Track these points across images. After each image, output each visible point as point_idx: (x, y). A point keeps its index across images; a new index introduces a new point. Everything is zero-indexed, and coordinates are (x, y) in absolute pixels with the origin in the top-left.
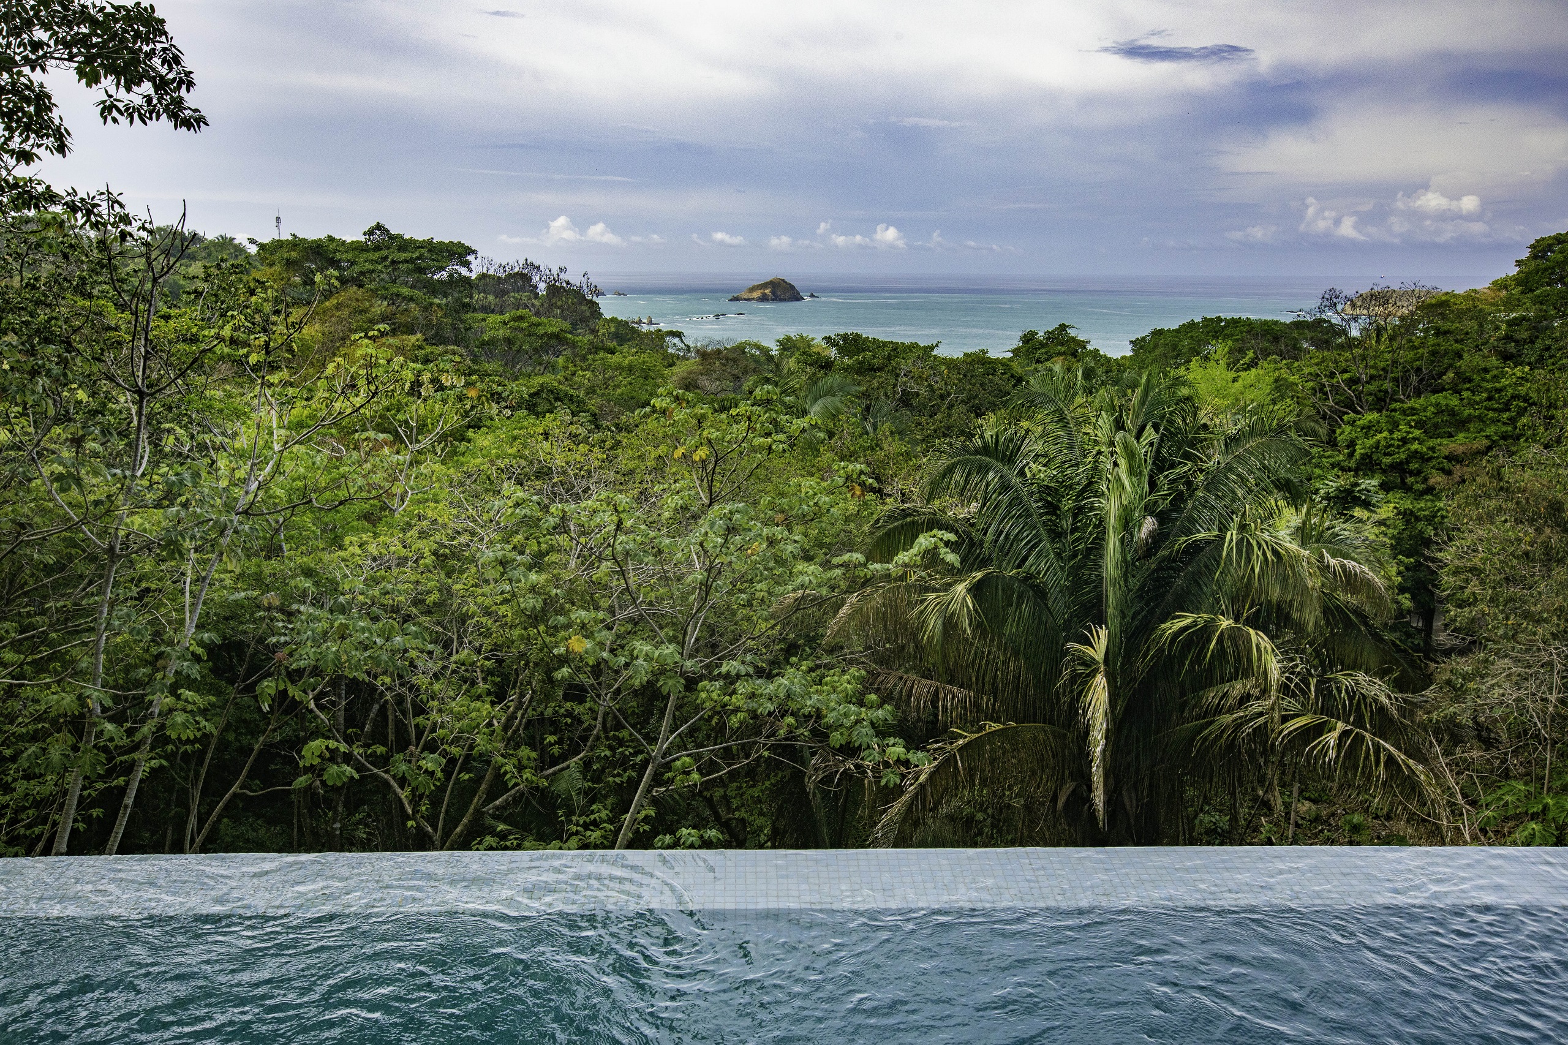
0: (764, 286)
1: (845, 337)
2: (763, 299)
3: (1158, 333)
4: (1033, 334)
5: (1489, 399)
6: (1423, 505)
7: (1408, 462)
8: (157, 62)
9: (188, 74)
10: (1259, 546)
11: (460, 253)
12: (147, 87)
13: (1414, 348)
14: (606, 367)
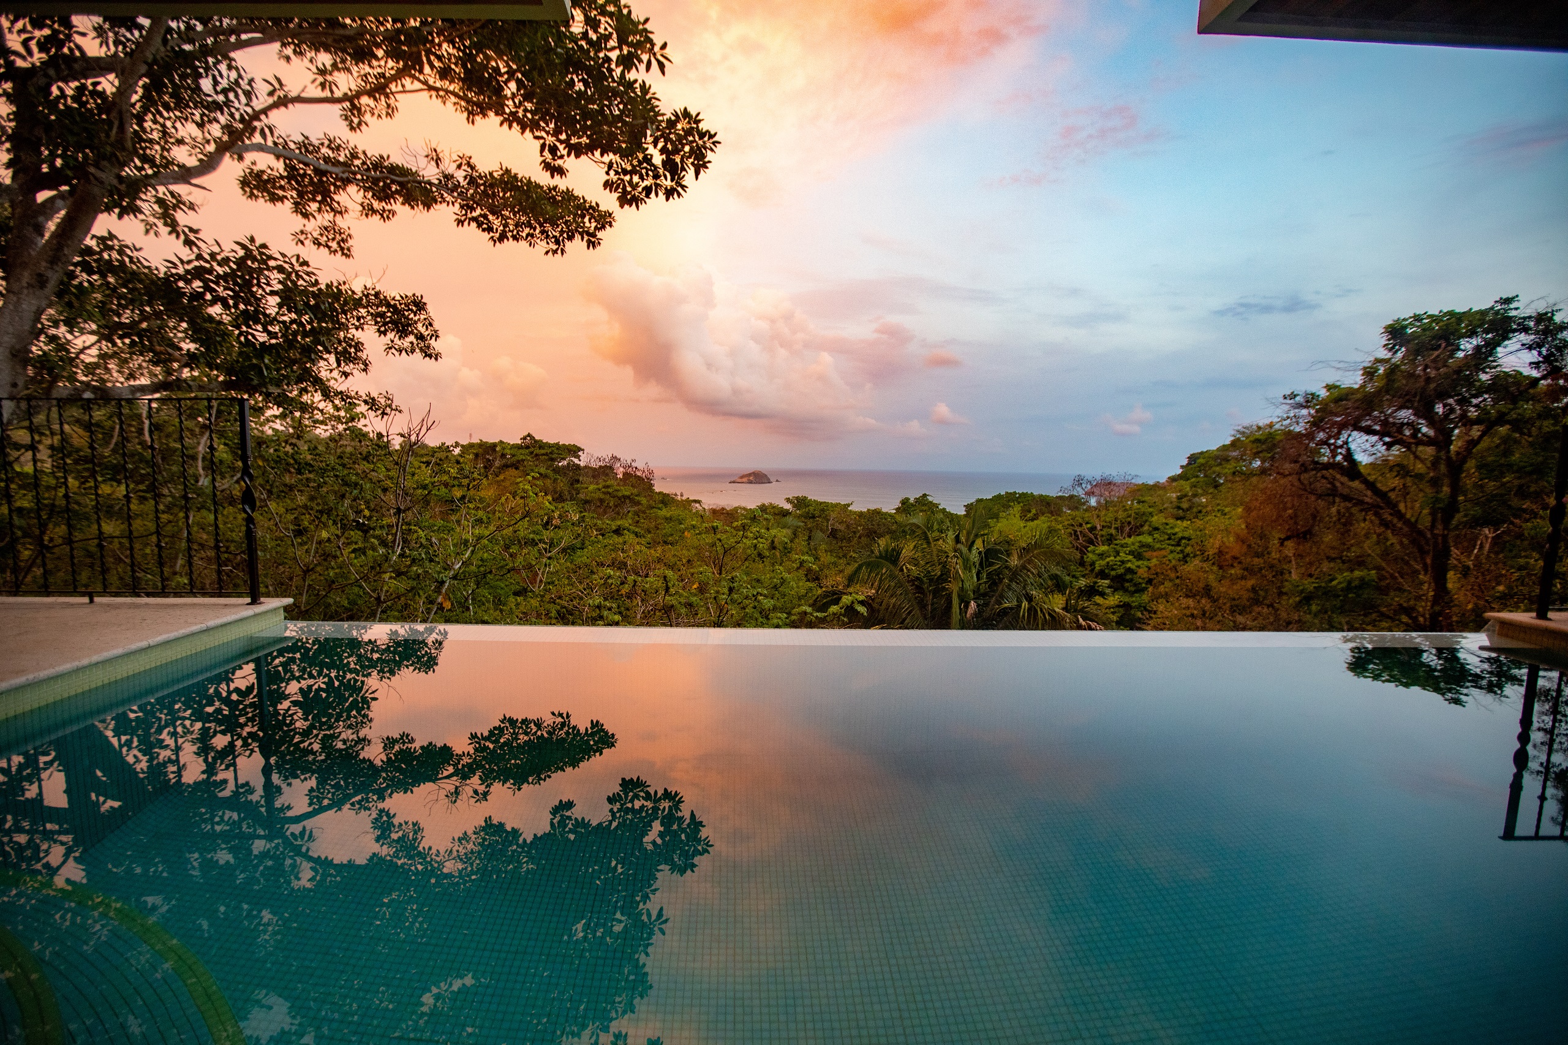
0: (749, 475)
1: (797, 498)
2: (751, 482)
3: (979, 501)
4: (908, 499)
5: (1169, 539)
6: (1135, 600)
7: (1125, 574)
8: (420, 325)
9: (436, 331)
10: (1041, 610)
11: (574, 451)
12: (412, 338)
13: (1126, 510)
14: (656, 518)
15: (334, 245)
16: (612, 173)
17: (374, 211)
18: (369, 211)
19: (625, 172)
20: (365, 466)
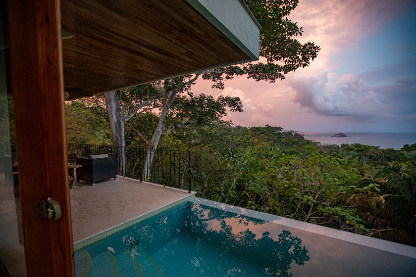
0: (339, 134)
1: (356, 144)
2: (339, 137)
4: (408, 145)
8: (238, 104)
14: (304, 148)
15: (220, 87)
16: (287, 63)
17: (229, 78)
18: (227, 78)
19: (291, 62)
20: (226, 136)
